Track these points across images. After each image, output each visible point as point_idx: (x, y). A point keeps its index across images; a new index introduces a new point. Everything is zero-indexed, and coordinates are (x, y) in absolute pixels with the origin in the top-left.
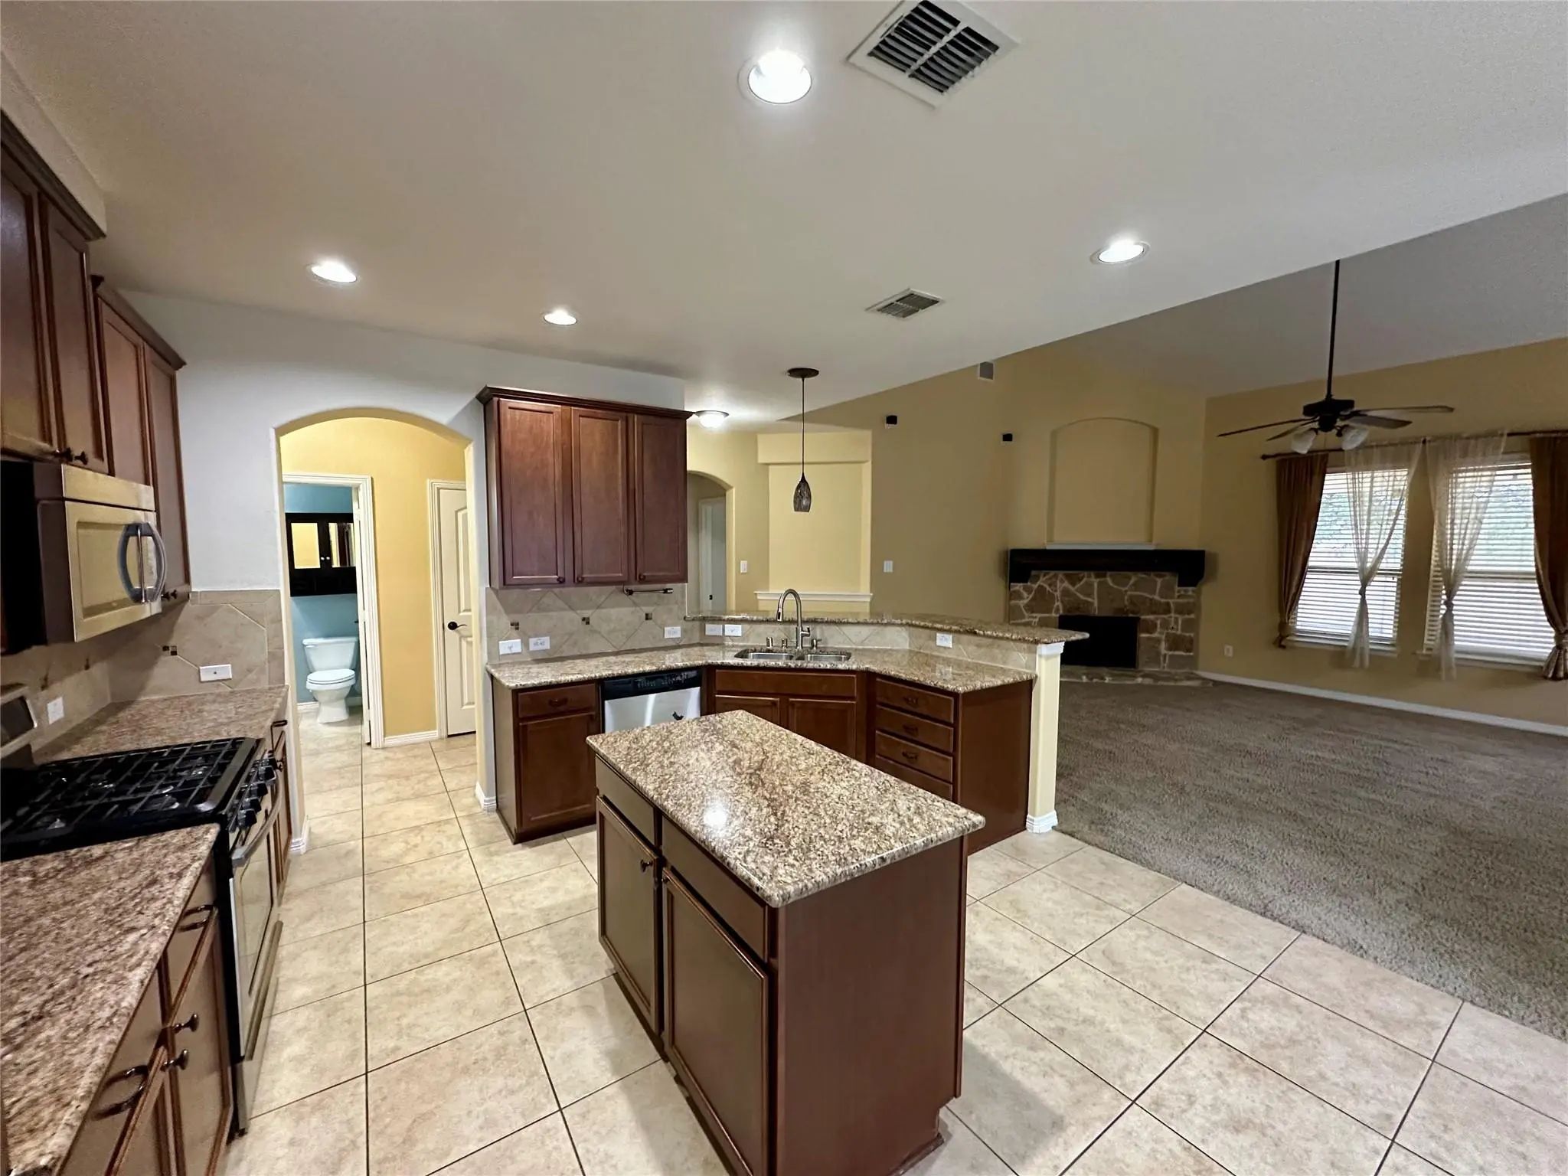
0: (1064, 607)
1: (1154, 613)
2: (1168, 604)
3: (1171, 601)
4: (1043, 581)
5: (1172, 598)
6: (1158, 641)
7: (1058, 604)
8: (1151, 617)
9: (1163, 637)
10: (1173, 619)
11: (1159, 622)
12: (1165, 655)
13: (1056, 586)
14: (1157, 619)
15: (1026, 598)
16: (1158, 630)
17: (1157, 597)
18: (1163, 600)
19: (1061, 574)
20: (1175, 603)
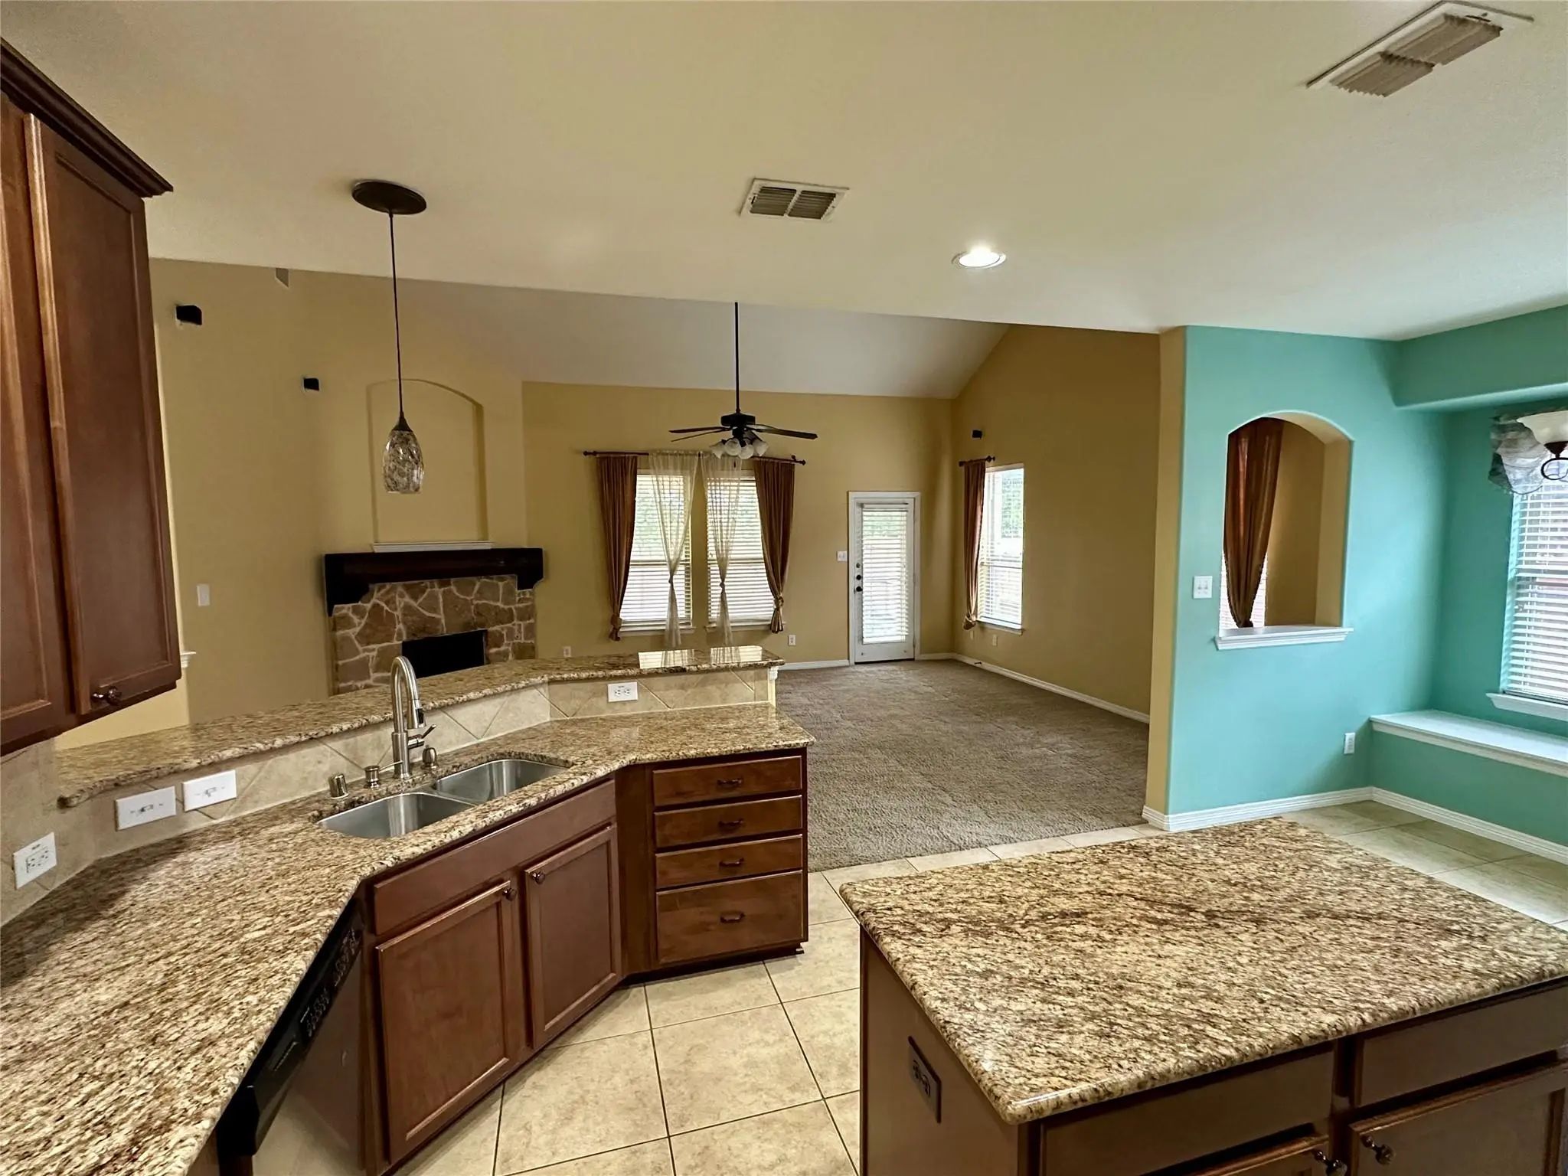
0: (408, 628)
1: (499, 623)
2: (510, 609)
3: (512, 607)
4: (377, 597)
5: (514, 602)
7: (400, 626)
8: (497, 628)
9: (510, 649)
11: (504, 633)
13: (394, 602)
14: (503, 629)
15: (359, 623)
16: (506, 642)
17: (500, 604)
18: (506, 607)
19: (400, 587)
20: (516, 608)
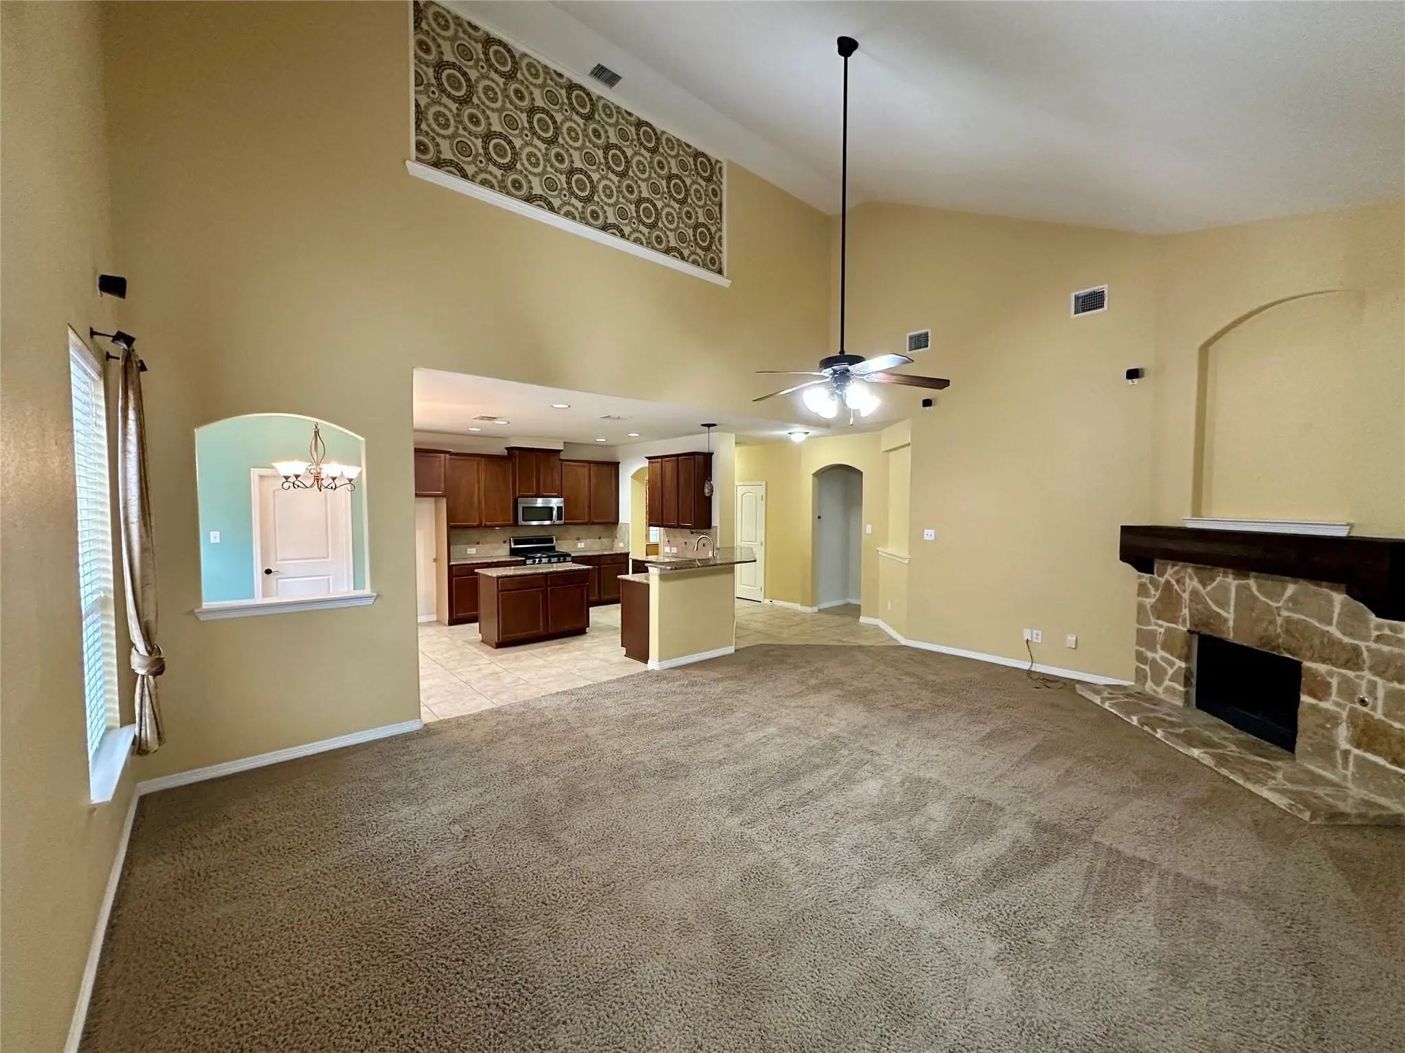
1: (1324, 661)
2: (1356, 649)
3: (1362, 644)
4: (1169, 573)
5: (1366, 638)
6: (1334, 719)
7: (1186, 611)
8: (1322, 668)
9: (1344, 715)
10: (1364, 685)
11: (1334, 682)
12: (1346, 753)
13: (1184, 584)
14: (1331, 674)
15: (1154, 596)
16: (1334, 697)
17: (1334, 630)
18: (1346, 640)
19: (1190, 568)
20: (1369, 650)
